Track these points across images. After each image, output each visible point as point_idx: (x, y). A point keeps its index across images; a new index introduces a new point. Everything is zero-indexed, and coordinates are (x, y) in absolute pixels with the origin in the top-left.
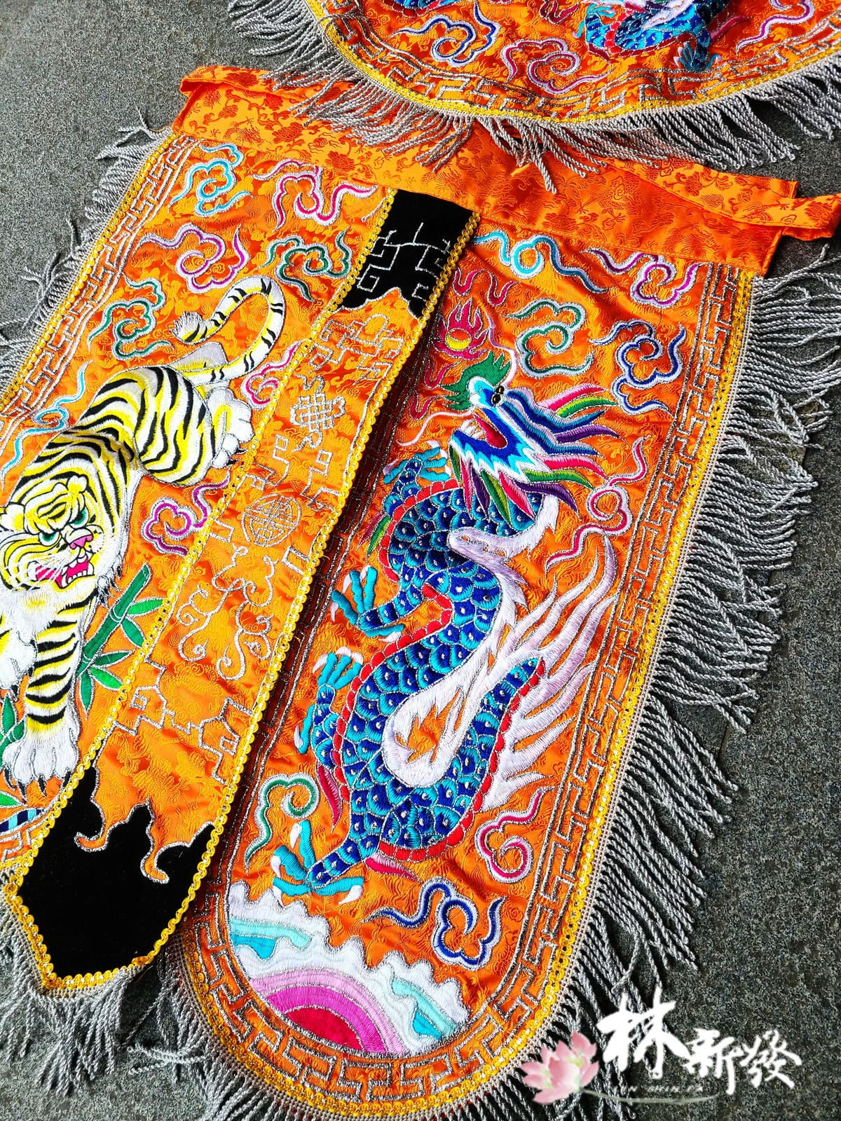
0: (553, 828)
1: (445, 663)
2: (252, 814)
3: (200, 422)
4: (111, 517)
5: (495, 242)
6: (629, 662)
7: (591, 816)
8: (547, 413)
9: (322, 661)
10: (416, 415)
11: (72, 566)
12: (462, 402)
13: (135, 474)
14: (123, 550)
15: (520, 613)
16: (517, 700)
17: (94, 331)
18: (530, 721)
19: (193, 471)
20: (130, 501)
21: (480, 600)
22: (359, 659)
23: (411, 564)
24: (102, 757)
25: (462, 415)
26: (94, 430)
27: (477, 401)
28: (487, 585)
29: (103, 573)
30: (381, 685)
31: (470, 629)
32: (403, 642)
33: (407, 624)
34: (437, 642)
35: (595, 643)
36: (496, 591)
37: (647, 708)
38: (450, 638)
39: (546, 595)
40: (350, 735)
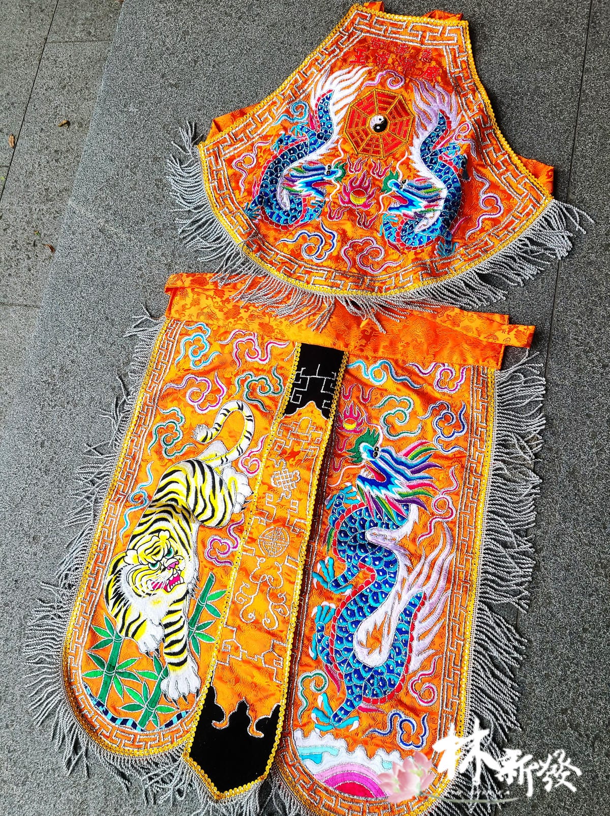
0: (445, 676)
1: (377, 601)
2: (296, 694)
3: (221, 489)
4: (187, 550)
5: (359, 366)
6: (467, 587)
7: (461, 667)
8: (403, 459)
9: (315, 610)
10: (336, 470)
11: (171, 579)
12: (359, 458)
13: (195, 526)
14: (197, 567)
15: (409, 571)
16: (416, 615)
17: (150, 445)
18: (424, 624)
19: (224, 516)
20: (195, 540)
21: (388, 567)
22: (333, 606)
23: (350, 553)
24: (215, 680)
25: (360, 466)
26: (164, 501)
27: (365, 456)
28: (390, 558)
29: (189, 581)
30: (347, 618)
31: (386, 582)
32: (354, 593)
33: (354, 584)
34: (371, 591)
35: (448, 581)
36: (395, 562)
37: (479, 609)
38: (377, 588)
39: (420, 557)
40: (337, 646)
